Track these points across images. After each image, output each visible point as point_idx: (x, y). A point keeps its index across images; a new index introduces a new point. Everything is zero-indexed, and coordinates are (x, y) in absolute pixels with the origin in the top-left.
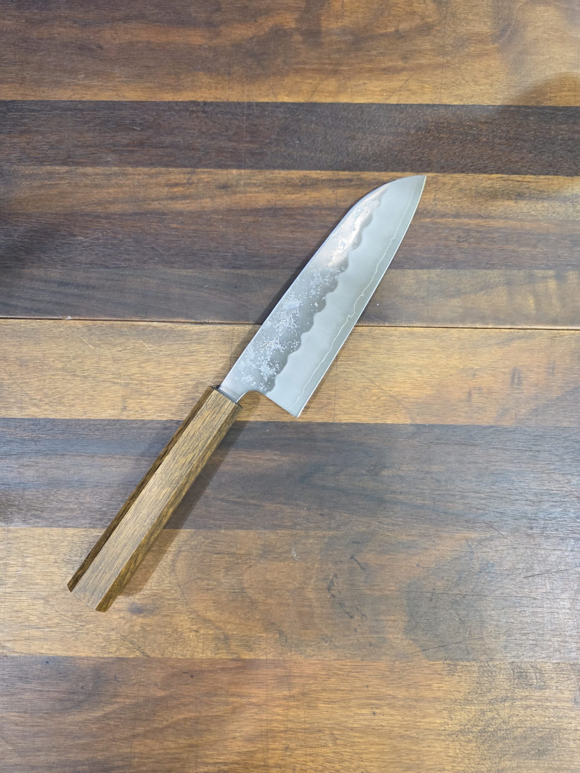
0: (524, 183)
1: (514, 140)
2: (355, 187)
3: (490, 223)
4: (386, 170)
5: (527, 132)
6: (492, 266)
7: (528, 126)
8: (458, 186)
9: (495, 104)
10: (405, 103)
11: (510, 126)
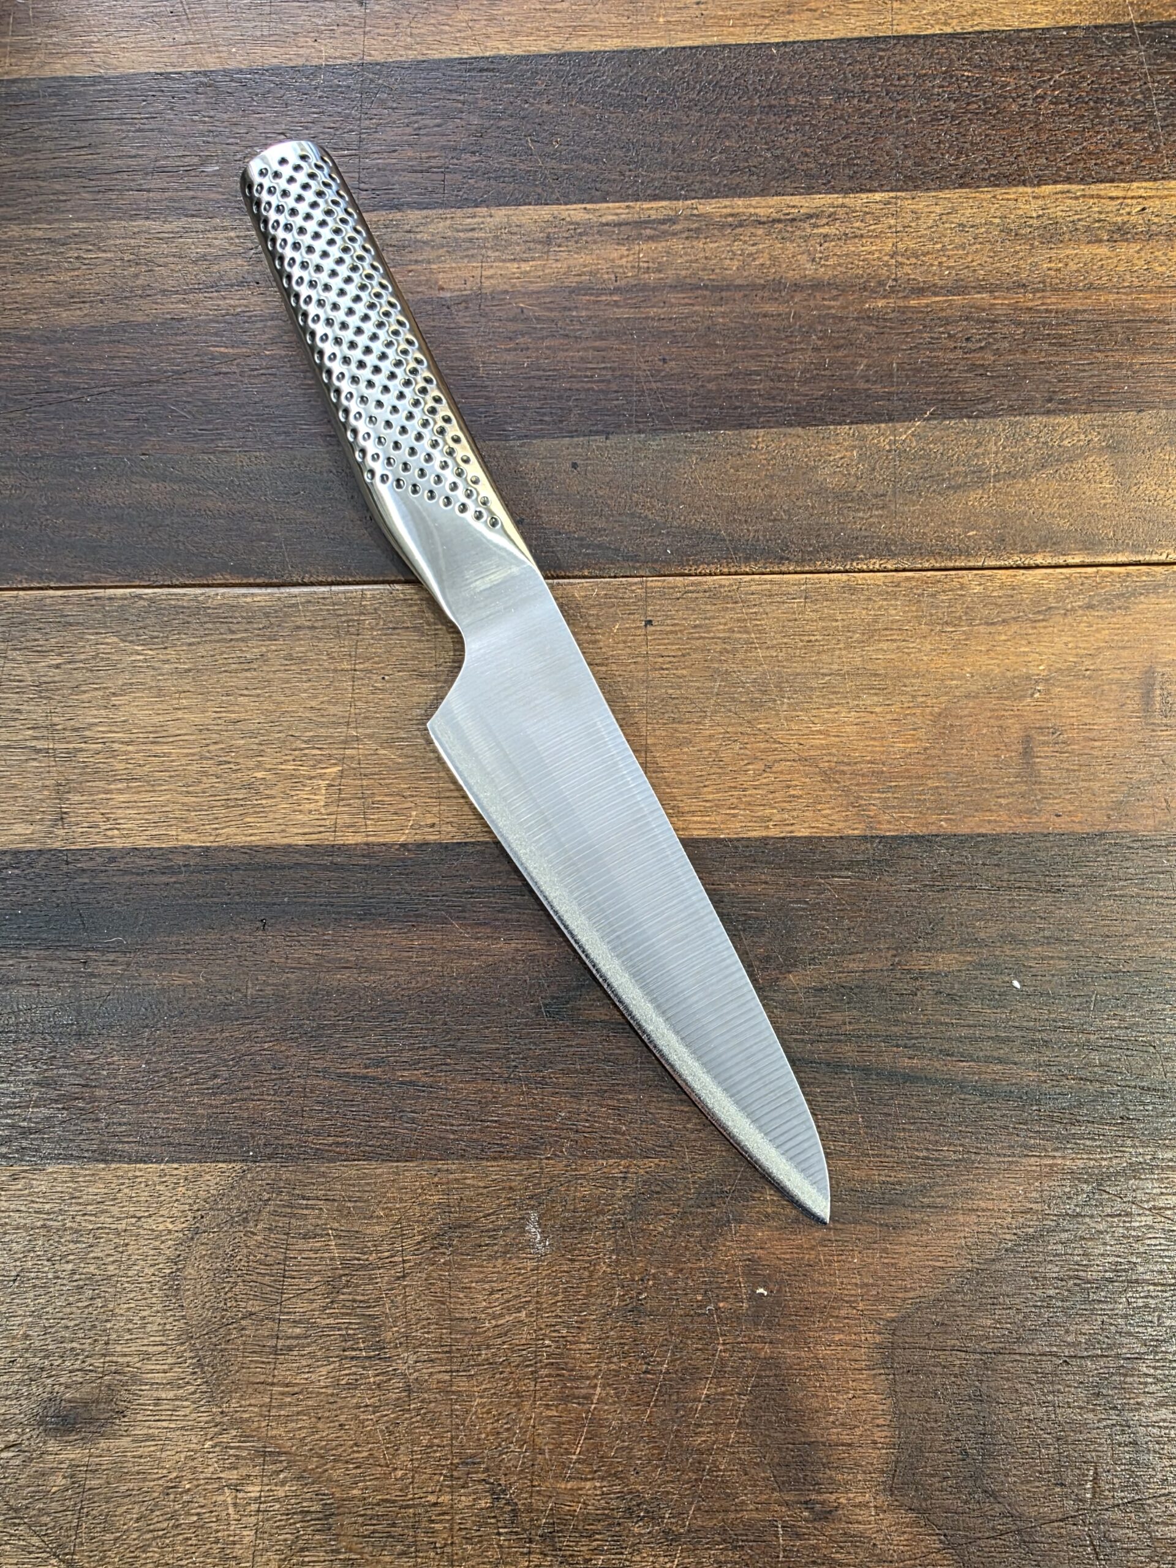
0: (1129, 201)
1: (1091, 103)
2: (684, 235)
3: (1049, 301)
4: (763, 192)
5: (1126, 83)
6: (1067, 408)
7: (1122, 68)
8: (956, 219)
9: (1033, 26)
10: (802, 39)
11: (1078, 72)
